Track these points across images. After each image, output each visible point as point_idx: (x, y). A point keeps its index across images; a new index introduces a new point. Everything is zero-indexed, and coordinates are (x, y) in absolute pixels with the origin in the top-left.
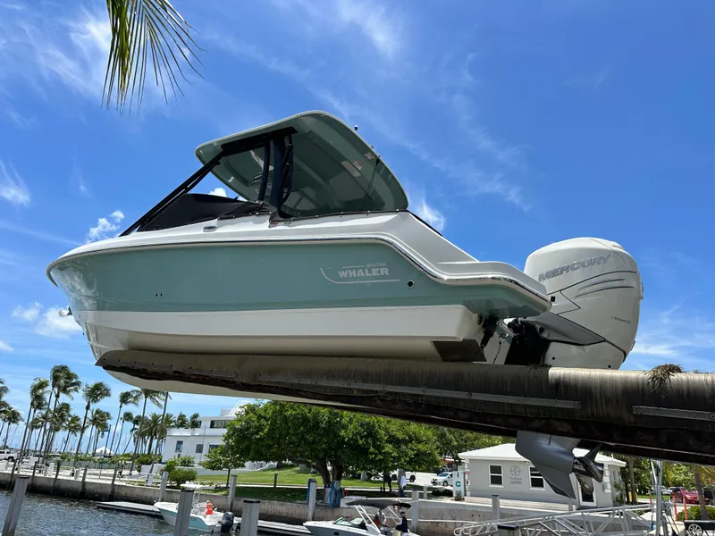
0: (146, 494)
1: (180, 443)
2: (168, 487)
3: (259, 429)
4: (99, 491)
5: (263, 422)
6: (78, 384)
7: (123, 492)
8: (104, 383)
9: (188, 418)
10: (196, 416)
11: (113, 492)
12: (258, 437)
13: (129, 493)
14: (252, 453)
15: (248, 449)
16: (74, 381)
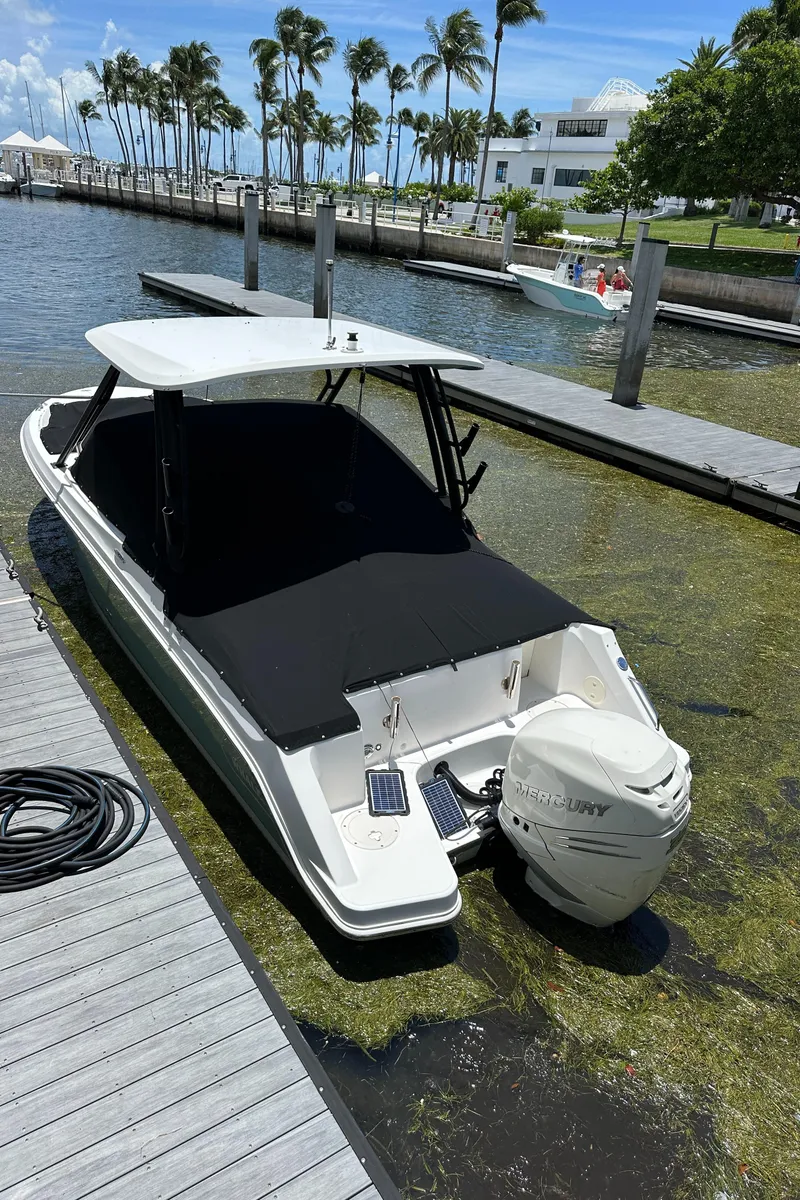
0: (477, 251)
1: (502, 165)
2: (516, 241)
3: (704, 127)
4: (401, 242)
5: (714, 112)
6: (327, 43)
7: (439, 246)
8: (376, 40)
9: (509, 118)
10: (524, 114)
11: (423, 245)
12: (701, 144)
13: (449, 247)
14: (683, 178)
15: (674, 170)
16: (322, 36)
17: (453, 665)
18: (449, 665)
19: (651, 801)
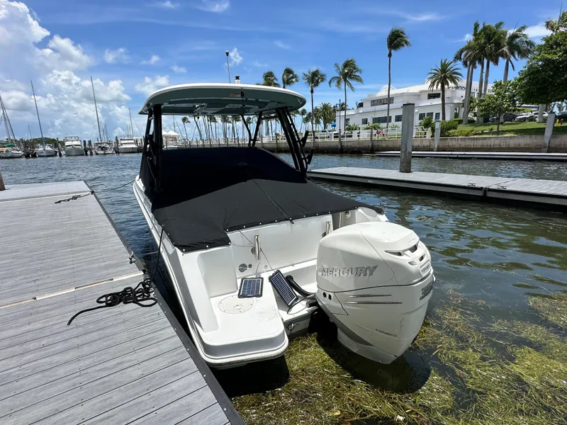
17: (291, 221)
18: (289, 221)
19: (404, 260)
